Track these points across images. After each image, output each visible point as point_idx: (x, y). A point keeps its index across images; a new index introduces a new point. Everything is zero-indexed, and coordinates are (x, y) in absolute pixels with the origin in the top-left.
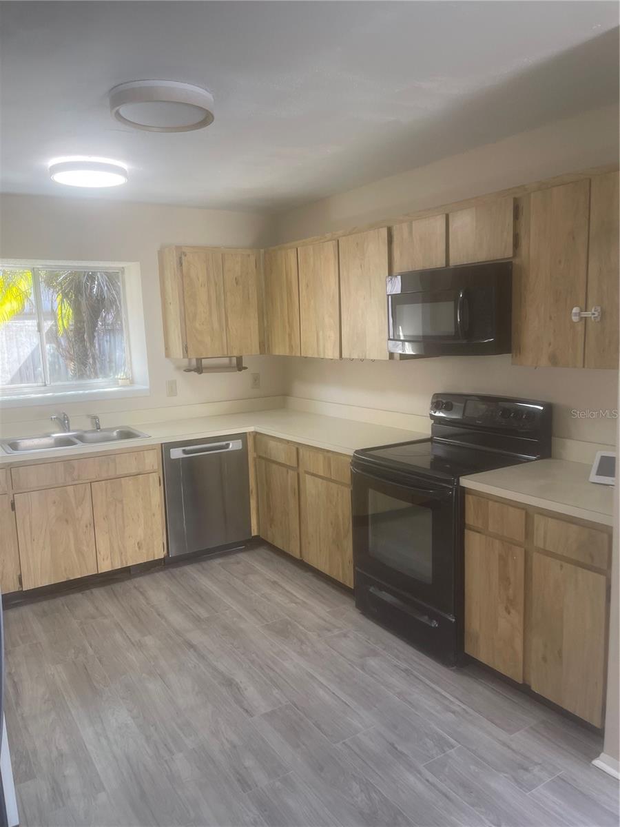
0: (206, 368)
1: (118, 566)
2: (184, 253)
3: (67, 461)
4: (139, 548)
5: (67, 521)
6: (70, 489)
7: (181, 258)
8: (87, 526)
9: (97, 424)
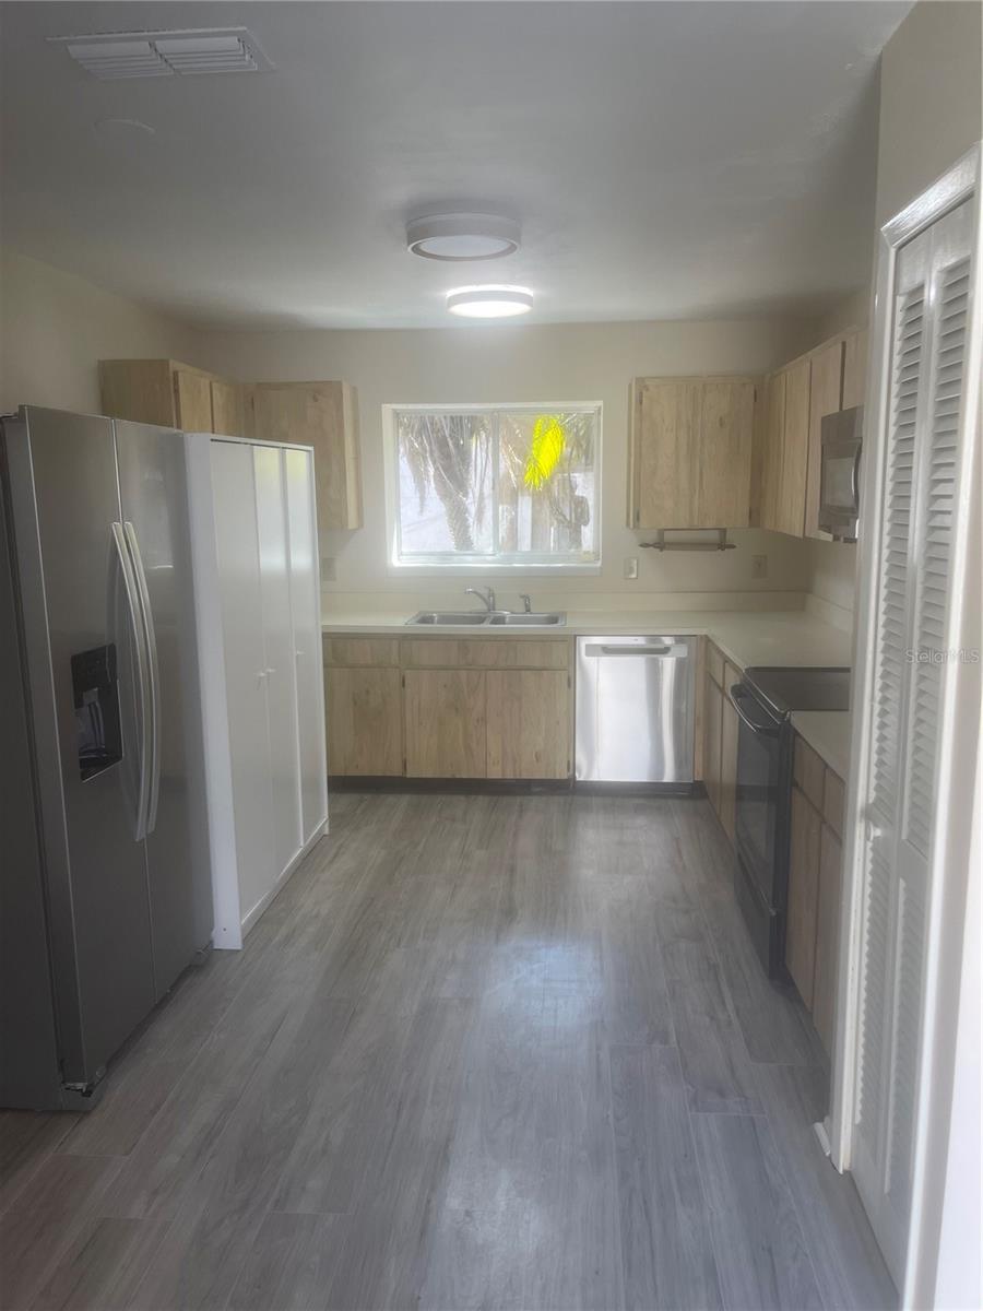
0: (669, 543)
1: (509, 775)
2: (645, 386)
3: (463, 642)
4: (537, 760)
5: (457, 709)
6: (463, 674)
7: (641, 393)
8: (478, 721)
9: (526, 606)
